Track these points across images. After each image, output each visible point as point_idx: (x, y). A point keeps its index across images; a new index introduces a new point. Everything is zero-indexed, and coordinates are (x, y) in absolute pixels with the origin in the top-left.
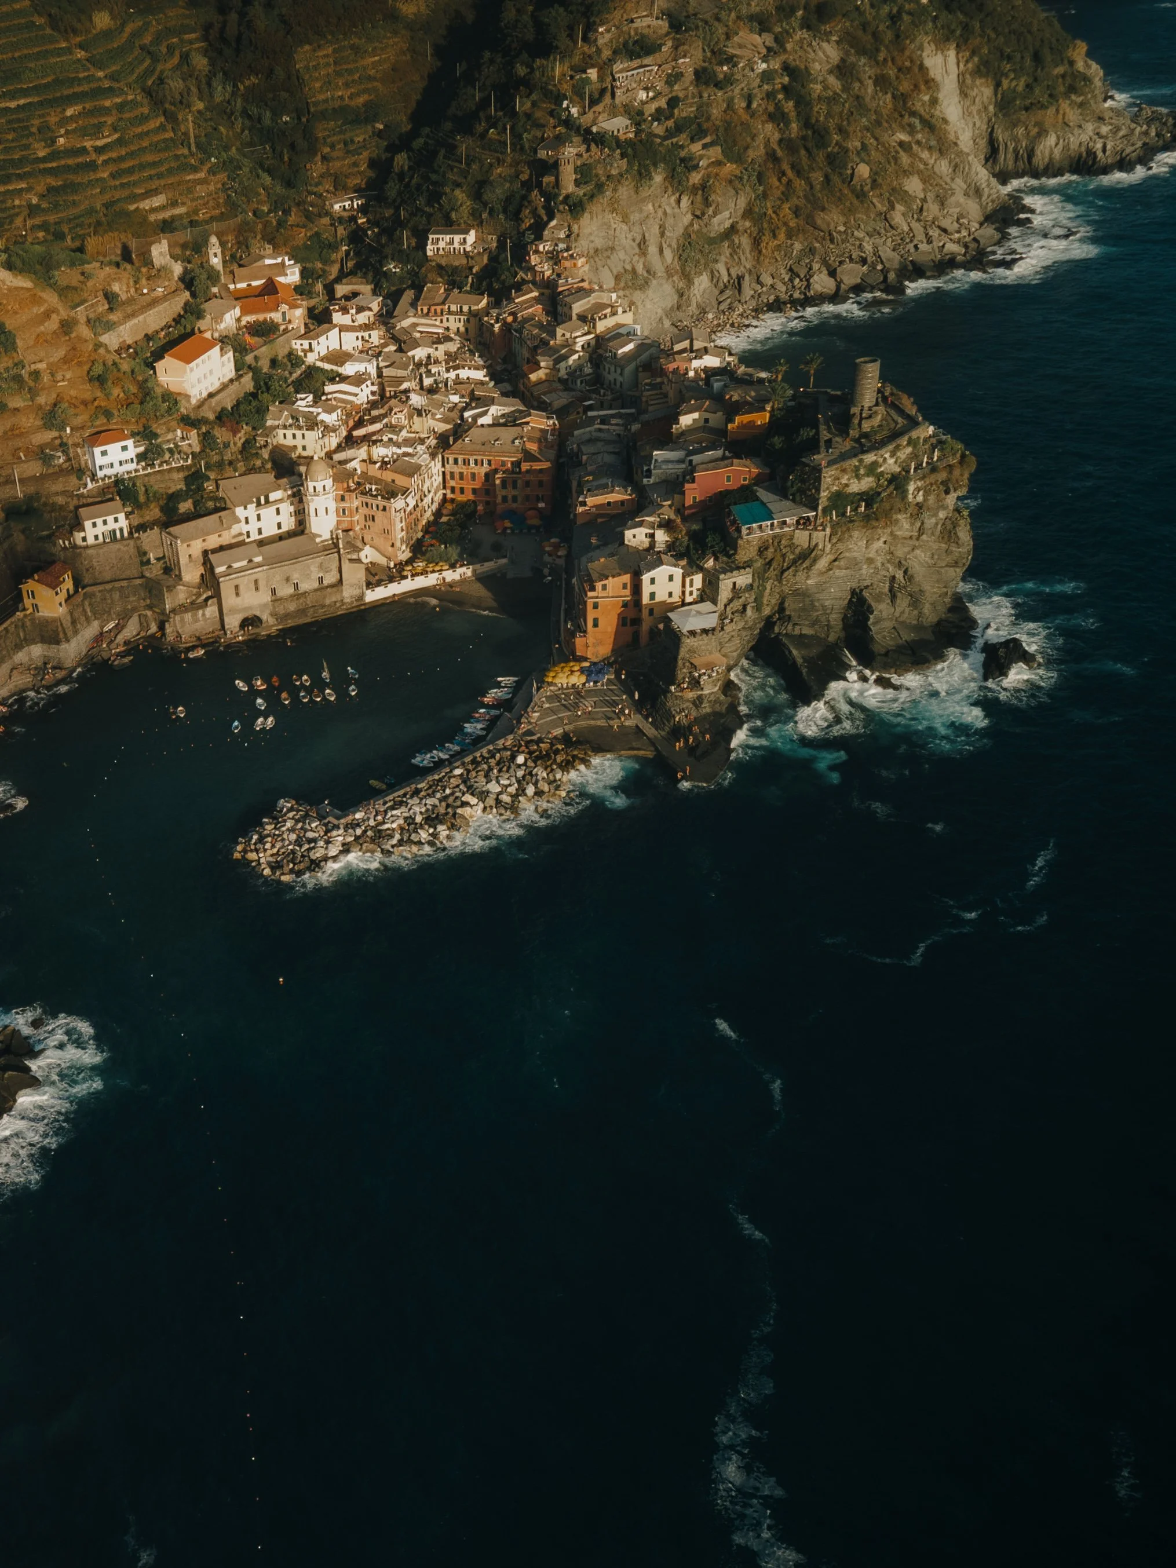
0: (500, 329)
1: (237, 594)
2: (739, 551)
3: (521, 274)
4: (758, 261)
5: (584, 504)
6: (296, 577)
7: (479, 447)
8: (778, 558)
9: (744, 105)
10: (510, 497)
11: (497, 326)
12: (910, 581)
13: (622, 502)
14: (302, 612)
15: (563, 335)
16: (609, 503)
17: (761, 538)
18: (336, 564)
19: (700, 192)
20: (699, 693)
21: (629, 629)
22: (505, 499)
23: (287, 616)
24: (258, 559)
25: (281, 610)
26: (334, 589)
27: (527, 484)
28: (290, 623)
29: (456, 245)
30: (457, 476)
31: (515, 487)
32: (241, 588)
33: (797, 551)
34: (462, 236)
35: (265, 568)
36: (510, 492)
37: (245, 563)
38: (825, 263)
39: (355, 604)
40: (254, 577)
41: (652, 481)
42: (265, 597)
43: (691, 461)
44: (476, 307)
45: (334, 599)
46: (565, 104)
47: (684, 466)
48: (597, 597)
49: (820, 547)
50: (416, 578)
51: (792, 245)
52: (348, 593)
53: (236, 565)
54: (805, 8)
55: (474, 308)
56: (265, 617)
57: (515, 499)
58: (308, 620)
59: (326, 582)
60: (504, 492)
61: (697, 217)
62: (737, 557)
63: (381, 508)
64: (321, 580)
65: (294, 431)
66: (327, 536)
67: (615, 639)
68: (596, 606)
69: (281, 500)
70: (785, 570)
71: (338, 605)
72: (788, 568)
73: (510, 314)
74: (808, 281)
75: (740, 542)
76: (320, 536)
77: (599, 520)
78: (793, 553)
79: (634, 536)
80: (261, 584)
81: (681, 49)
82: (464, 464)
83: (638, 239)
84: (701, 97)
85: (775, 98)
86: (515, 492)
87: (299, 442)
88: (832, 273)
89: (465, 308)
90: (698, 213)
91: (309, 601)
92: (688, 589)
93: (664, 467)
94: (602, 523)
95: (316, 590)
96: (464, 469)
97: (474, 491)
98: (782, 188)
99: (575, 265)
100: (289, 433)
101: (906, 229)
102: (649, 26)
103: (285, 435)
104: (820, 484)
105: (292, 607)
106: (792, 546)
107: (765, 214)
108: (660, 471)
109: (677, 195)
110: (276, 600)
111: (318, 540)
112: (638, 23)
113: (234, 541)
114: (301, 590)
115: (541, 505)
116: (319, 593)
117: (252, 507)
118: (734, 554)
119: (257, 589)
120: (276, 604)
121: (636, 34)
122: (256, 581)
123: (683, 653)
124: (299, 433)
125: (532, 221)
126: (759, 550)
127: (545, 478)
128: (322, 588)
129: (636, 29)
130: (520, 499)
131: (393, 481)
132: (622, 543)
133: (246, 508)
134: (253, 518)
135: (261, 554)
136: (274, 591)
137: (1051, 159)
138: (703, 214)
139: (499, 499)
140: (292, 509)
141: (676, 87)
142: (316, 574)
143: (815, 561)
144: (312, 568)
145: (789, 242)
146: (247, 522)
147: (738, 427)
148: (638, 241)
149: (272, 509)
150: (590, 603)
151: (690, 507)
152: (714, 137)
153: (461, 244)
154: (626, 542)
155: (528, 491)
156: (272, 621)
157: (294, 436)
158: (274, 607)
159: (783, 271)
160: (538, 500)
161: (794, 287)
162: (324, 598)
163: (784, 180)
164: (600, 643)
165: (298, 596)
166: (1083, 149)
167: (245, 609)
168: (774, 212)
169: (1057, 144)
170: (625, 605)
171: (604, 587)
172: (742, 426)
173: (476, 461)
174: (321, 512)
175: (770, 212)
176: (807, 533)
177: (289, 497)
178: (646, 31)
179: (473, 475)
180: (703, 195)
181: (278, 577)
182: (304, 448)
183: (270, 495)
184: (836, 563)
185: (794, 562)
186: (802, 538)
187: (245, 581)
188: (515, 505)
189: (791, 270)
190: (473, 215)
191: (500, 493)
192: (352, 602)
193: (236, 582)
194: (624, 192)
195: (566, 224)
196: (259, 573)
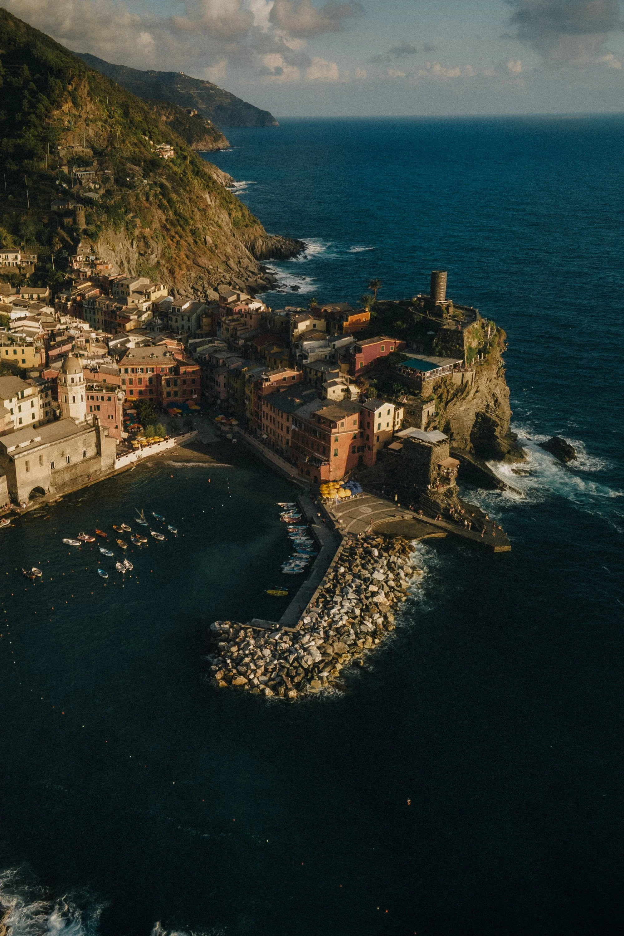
0: (72, 306)
1: (27, 469)
2: (423, 390)
3: (67, 275)
4: (174, 282)
5: (267, 380)
6: (68, 452)
7: (141, 360)
8: (445, 393)
9: (144, 198)
10: (172, 393)
11: (69, 304)
12: (499, 406)
13: (294, 377)
14: (73, 481)
15: (133, 302)
16: (285, 379)
17: (435, 379)
18: (94, 440)
19: (142, 240)
20: (448, 487)
21: (357, 455)
22: (169, 394)
23: (64, 485)
24: (38, 439)
25: (59, 481)
26: (96, 460)
27: (184, 382)
28: (68, 491)
29: (10, 260)
30: (127, 382)
31: (175, 384)
32: (31, 463)
33: (455, 388)
34: (16, 254)
35: (47, 445)
36: (172, 389)
37: (28, 443)
38: (210, 284)
39: (109, 472)
40: (38, 454)
41: (309, 361)
42: (46, 471)
43: (334, 345)
44: (43, 295)
45: (95, 469)
46: (57, 182)
47: (330, 349)
48: (338, 433)
49: (470, 383)
50: (144, 449)
51: (190, 274)
52: (104, 462)
53: (22, 445)
54: (144, 161)
55: (41, 296)
56: (46, 487)
57: (176, 393)
58: (80, 487)
59: (88, 455)
60: (168, 389)
61: (142, 255)
62: (422, 395)
63: (106, 398)
64: (85, 453)
65: (15, 348)
66: (82, 419)
67: (347, 464)
68: (336, 440)
69: (33, 395)
70: (450, 401)
71: (98, 473)
72: (452, 400)
73: (78, 295)
74: (205, 293)
75: (423, 383)
76: (78, 419)
77: (281, 390)
78: (452, 389)
79: (334, 392)
80: (45, 459)
81: (104, 165)
82: (133, 372)
83: (119, 262)
84: (121, 191)
85: (158, 197)
86: (176, 389)
87: (19, 357)
88: (216, 290)
89: (35, 296)
90: (142, 252)
91: (79, 471)
92: (397, 420)
93: (317, 350)
94: (283, 392)
95: (82, 462)
96: (133, 377)
97: (140, 392)
98: (175, 245)
99: (107, 268)
100: (11, 349)
101: (238, 270)
102: (83, 151)
103: (7, 351)
104: (463, 341)
105: (67, 477)
106: (452, 384)
107: (172, 257)
108: (314, 354)
109: (131, 241)
110: (55, 472)
111: (77, 422)
112: (75, 149)
113: (7, 428)
114: (72, 463)
115: (195, 396)
116: (85, 464)
117: (15, 400)
118: (420, 393)
119: (41, 464)
120: (56, 476)
121: (76, 155)
122: (40, 457)
123: (433, 458)
124: (19, 350)
125: (61, 246)
126: (434, 388)
127: (197, 377)
128: (86, 461)
129: (76, 152)
130: (179, 394)
131: (105, 381)
132: (325, 398)
133: (11, 401)
134: (16, 410)
135: (39, 435)
136: (53, 465)
137: (262, 251)
138: (146, 252)
139: (165, 395)
140: (41, 402)
141: (107, 185)
142: (81, 449)
143: (468, 392)
144: (79, 444)
145: (188, 272)
146: (12, 413)
147: (350, 324)
148: (119, 264)
149: (29, 402)
150: (333, 437)
151: (359, 370)
152: (135, 214)
153: (14, 259)
154: (329, 397)
155: (185, 387)
156: (53, 490)
157: (15, 352)
158: (54, 478)
159: (189, 288)
160: (192, 393)
161: (198, 296)
162: (89, 468)
163: (175, 240)
164: (338, 468)
165: (70, 467)
166: (274, 247)
167: (32, 483)
168: (177, 256)
169: (263, 244)
170: (355, 437)
171: (342, 425)
172: (353, 323)
173: (142, 369)
174: (78, 399)
175: (174, 256)
176: (461, 373)
177: (40, 392)
178: (81, 154)
179: (140, 380)
180: (144, 241)
181: (56, 453)
182: (24, 361)
183: (25, 391)
184: (477, 394)
185: (455, 395)
186: (457, 378)
187: (32, 457)
188: (176, 398)
189: (193, 288)
190: (15, 244)
191: (165, 390)
192: (106, 471)
193: (26, 458)
194: (110, 232)
195: (89, 246)
196: (43, 450)
